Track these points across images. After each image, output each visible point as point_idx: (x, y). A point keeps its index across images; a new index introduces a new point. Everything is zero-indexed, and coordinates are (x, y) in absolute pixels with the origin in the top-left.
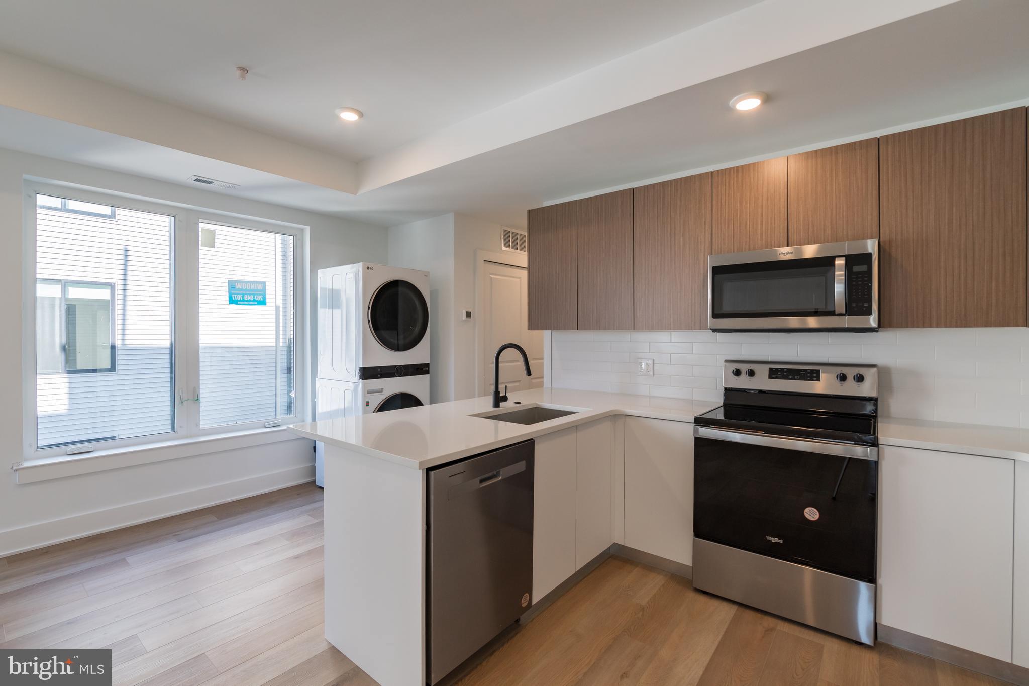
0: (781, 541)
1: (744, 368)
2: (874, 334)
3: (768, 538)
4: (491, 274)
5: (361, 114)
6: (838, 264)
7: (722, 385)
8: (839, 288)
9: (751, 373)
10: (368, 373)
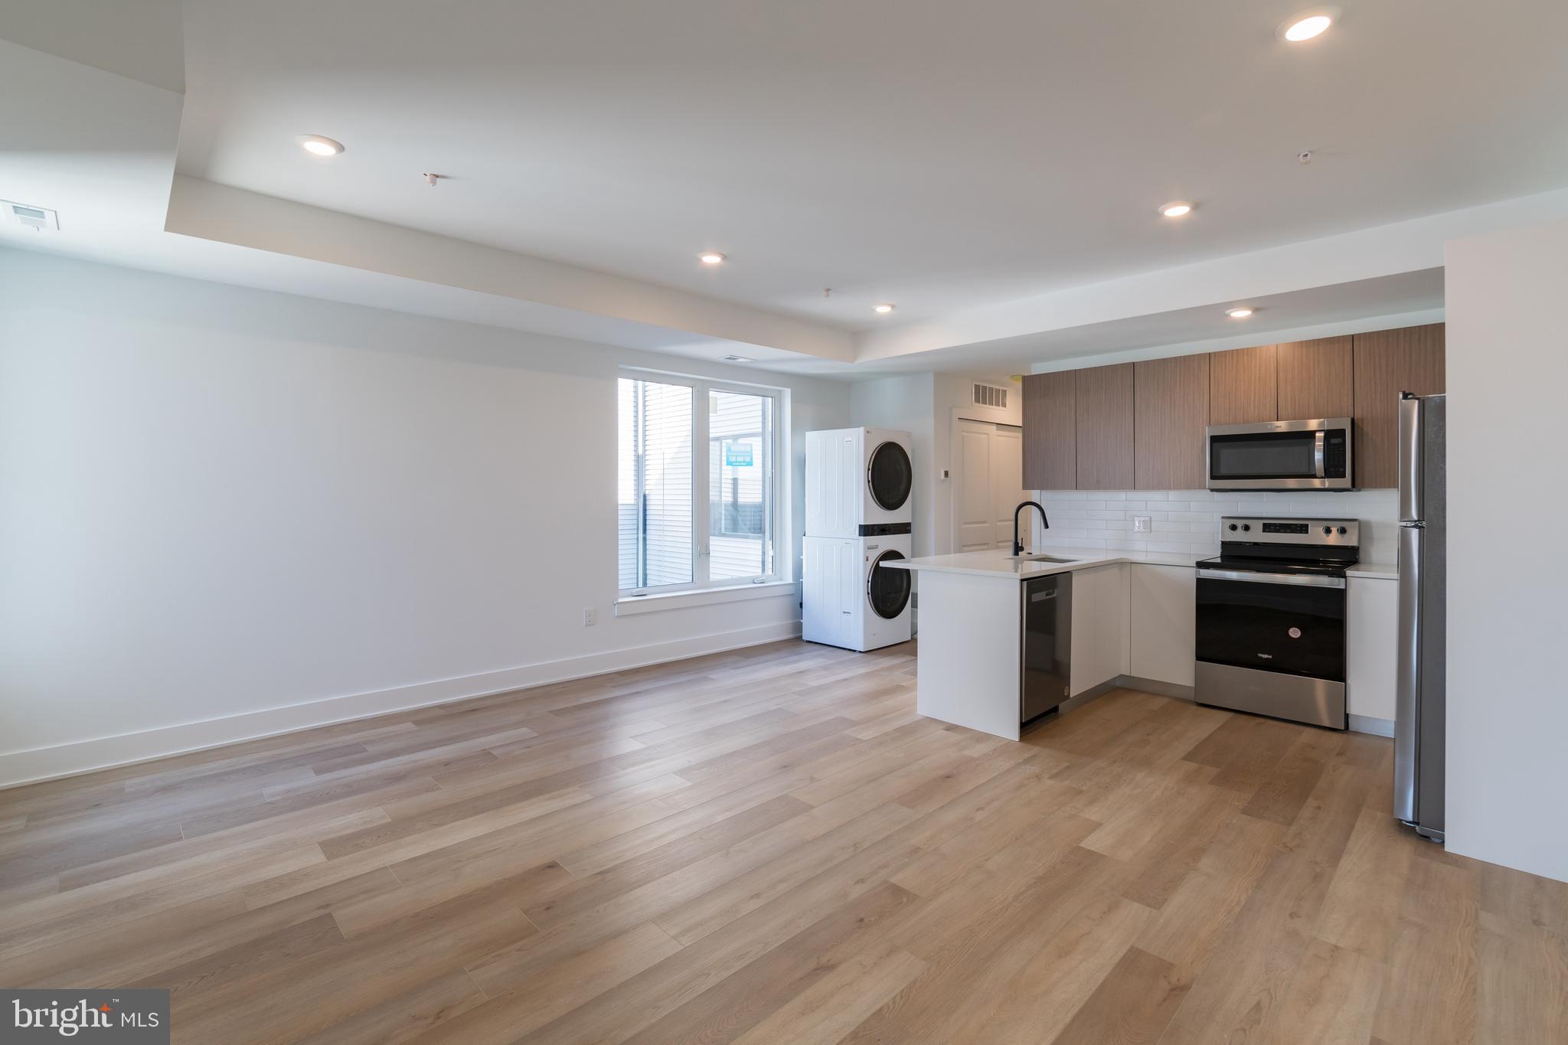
0: (1271, 657)
1: (1240, 523)
2: (1351, 493)
3: (1260, 655)
4: (963, 431)
5: (893, 307)
6: (1319, 436)
7: (1219, 539)
8: (1319, 456)
9: (1247, 528)
10: (867, 530)
